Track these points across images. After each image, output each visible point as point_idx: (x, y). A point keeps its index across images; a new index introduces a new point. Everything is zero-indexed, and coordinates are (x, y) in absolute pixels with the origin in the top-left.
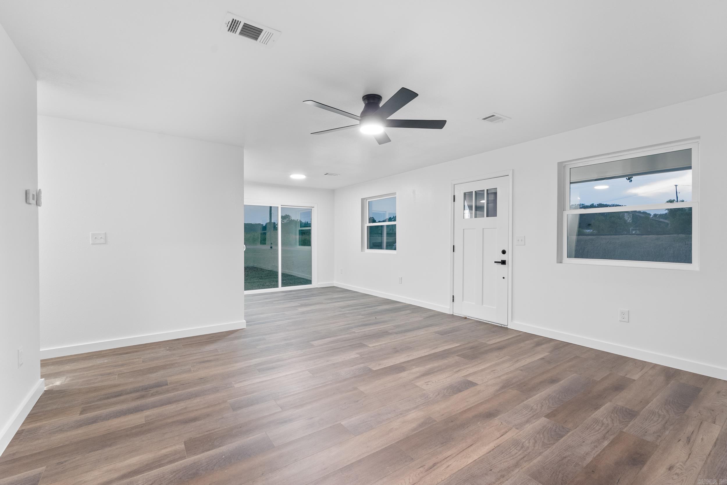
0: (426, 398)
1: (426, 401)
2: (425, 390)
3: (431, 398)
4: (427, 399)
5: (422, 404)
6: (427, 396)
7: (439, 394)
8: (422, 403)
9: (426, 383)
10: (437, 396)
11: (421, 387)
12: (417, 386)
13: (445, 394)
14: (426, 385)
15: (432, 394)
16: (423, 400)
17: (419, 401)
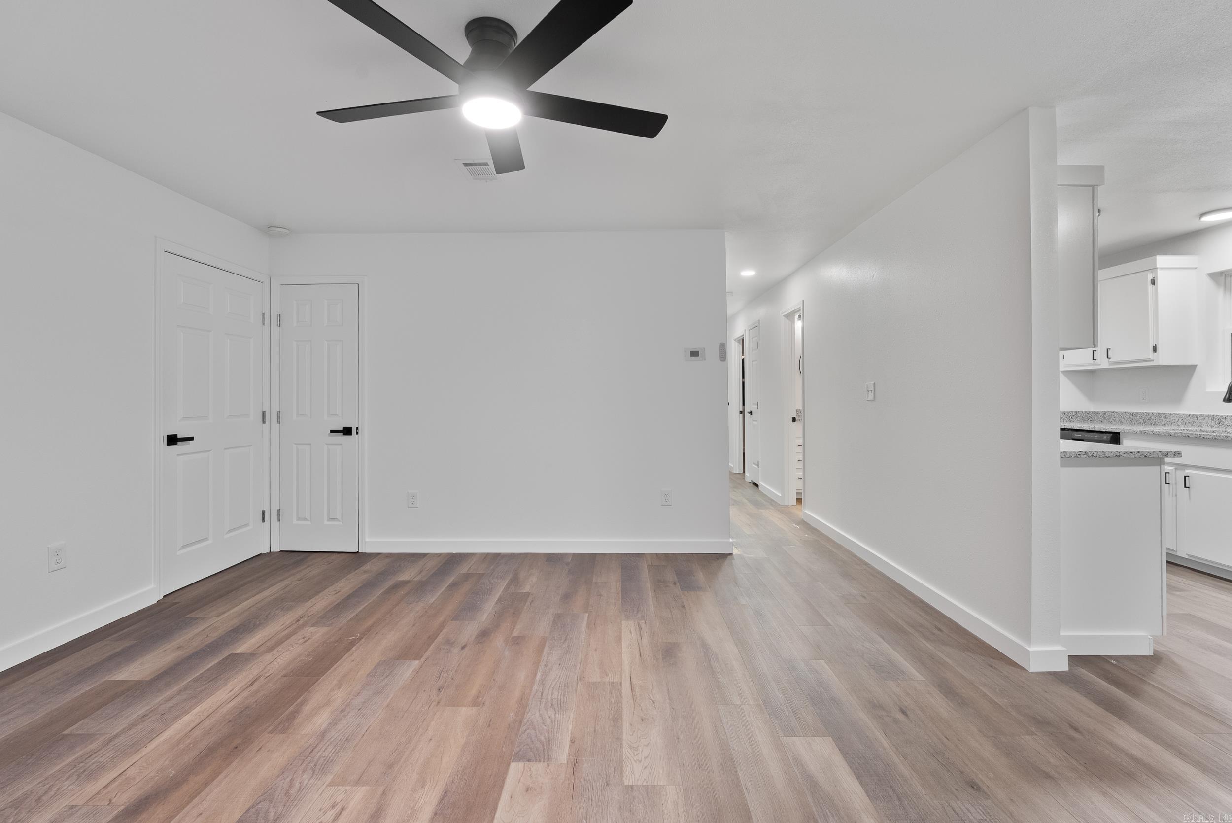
0: (315, 765)
1: (309, 759)
2: (329, 785)
3: (304, 772)
4: (313, 765)
5: (316, 747)
6: (314, 771)
7: (287, 793)
8: (316, 750)
9: (343, 809)
10: (291, 785)
11: (348, 788)
12: (358, 782)
13: (271, 801)
14: (338, 800)
15: (305, 782)
16: (317, 758)
17: (326, 749)
